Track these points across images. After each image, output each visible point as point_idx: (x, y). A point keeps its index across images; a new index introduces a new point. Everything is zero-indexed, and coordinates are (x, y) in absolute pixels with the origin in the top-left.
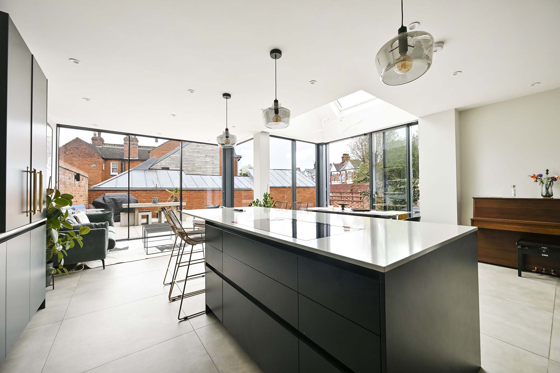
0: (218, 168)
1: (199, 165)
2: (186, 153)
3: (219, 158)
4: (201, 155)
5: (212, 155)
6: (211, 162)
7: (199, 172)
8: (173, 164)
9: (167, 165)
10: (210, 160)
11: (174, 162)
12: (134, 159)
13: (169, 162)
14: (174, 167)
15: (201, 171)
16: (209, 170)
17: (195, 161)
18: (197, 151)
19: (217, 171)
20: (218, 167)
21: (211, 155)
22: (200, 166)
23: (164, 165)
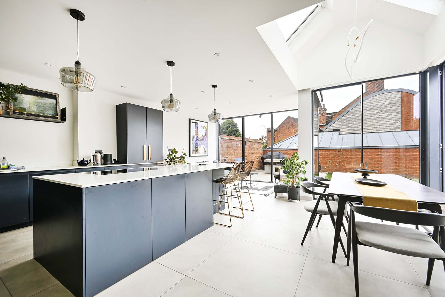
0: (400, 123)
1: (372, 122)
2: (357, 113)
3: (400, 111)
4: (375, 112)
5: (390, 109)
6: (388, 117)
7: (373, 130)
8: (344, 125)
9: (338, 127)
10: (387, 115)
11: (344, 123)
12: (323, 125)
13: (340, 124)
14: (345, 128)
15: (375, 128)
16: (386, 126)
17: (368, 119)
18: (369, 108)
19: (397, 126)
20: (398, 121)
21: (387, 109)
22: (373, 124)
23: (336, 127)
